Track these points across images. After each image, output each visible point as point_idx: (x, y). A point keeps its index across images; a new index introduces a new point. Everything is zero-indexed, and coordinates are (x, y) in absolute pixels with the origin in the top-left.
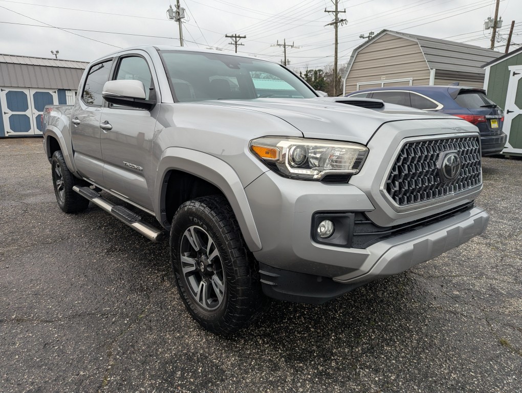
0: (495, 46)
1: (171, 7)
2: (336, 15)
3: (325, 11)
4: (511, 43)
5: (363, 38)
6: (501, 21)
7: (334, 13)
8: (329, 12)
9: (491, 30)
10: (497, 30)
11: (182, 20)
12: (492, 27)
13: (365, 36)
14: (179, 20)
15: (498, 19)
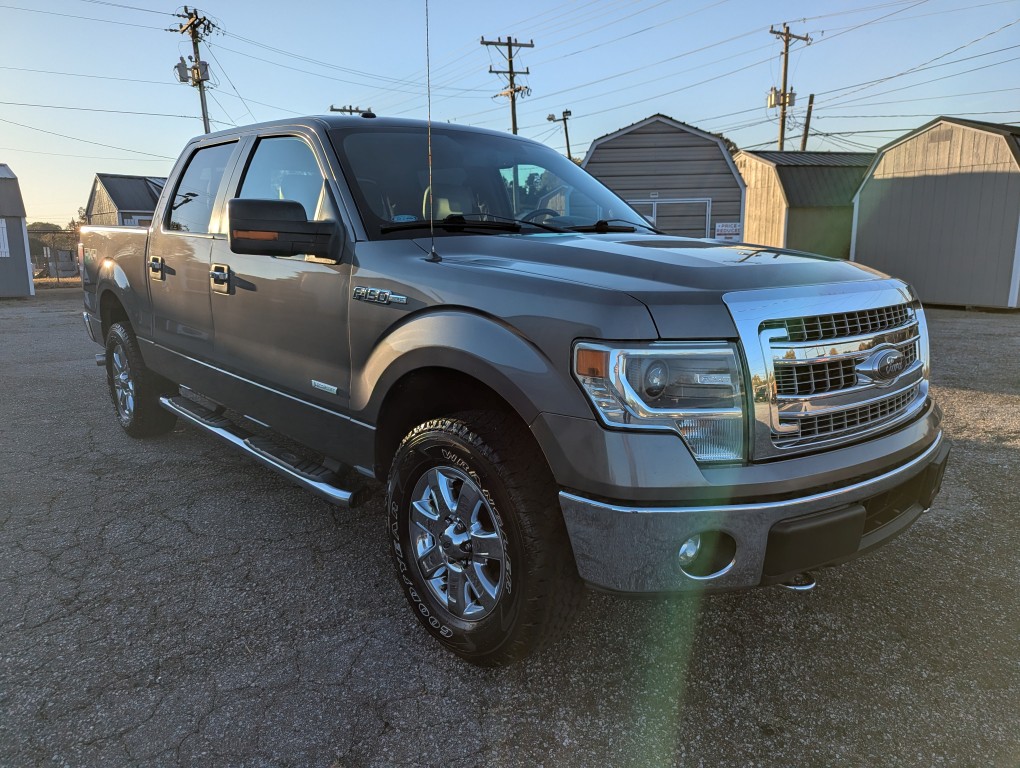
0: (786, 136)
1: (182, 59)
2: (512, 79)
3: (491, 71)
4: (809, 132)
5: (555, 121)
6: (792, 95)
7: (508, 75)
8: (497, 72)
9: (779, 109)
10: (788, 109)
11: (205, 83)
12: (780, 105)
13: (557, 118)
14: (199, 83)
15: (788, 91)
